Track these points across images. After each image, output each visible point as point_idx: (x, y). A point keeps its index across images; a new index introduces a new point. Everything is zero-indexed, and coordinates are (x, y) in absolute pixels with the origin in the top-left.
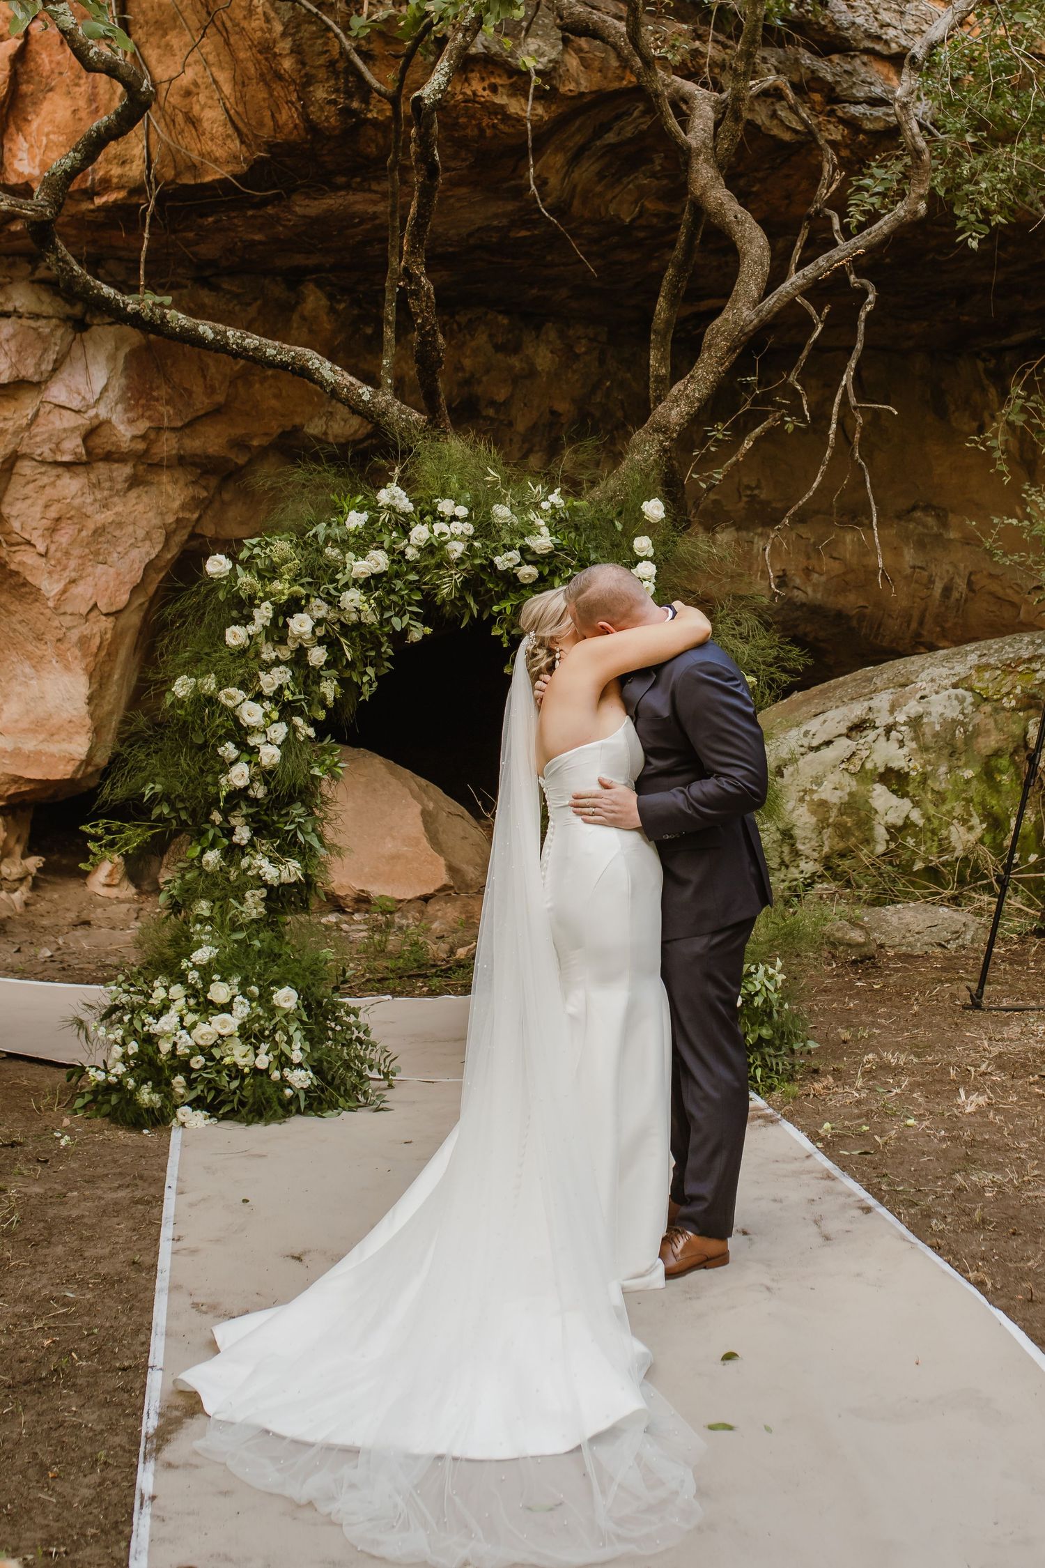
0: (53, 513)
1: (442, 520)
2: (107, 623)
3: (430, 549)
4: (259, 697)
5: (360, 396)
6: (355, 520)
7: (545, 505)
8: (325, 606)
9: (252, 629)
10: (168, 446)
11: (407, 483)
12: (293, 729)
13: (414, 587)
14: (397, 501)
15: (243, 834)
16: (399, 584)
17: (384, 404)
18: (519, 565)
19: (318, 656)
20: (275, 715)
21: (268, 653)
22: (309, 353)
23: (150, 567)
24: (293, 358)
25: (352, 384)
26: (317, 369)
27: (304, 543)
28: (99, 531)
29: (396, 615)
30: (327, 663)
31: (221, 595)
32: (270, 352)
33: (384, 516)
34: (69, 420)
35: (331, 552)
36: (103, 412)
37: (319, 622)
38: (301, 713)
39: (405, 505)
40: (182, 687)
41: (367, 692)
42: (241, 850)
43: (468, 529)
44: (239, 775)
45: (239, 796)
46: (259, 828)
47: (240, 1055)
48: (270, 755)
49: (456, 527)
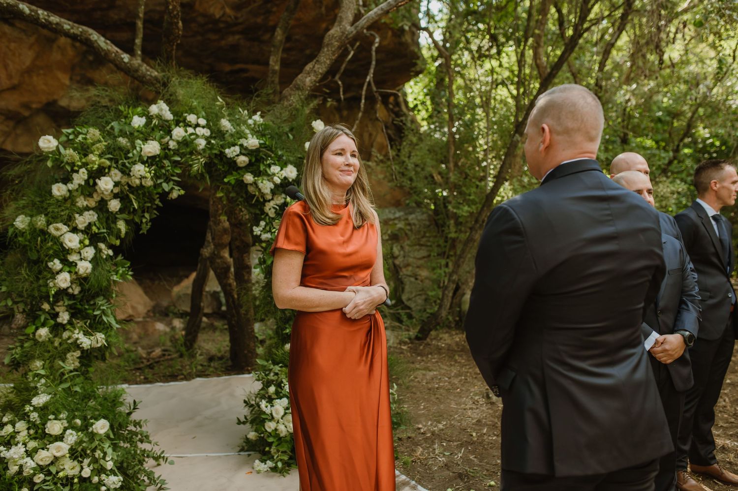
1: (190, 126)
3: (186, 143)
4: (75, 230)
5: (122, 59)
6: (138, 122)
7: (250, 122)
8: (119, 174)
9: (70, 186)
12: (98, 251)
13: (176, 164)
14: (164, 112)
15: (65, 317)
16: (166, 163)
17: (137, 65)
18: (238, 155)
19: (114, 205)
20: (87, 242)
21: (81, 202)
22: (91, 31)
24: (81, 32)
25: (117, 52)
26: (96, 41)
29: (165, 181)
30: (120, 209)
31: (49, 164)
32: (66, 27)
33: (155, 121)
35: (124, 140)
37: (117, 184)
38: (104, 240)
39: (169, 116)
40: (21, 222)
41: (145, 228)
42: (63, 327)
43: (207, 132)
44: (64, 280)
45: (62, 293)
46: (75, 313)
47: (69, 468)
48: (84, 267)
49: (200, 131)
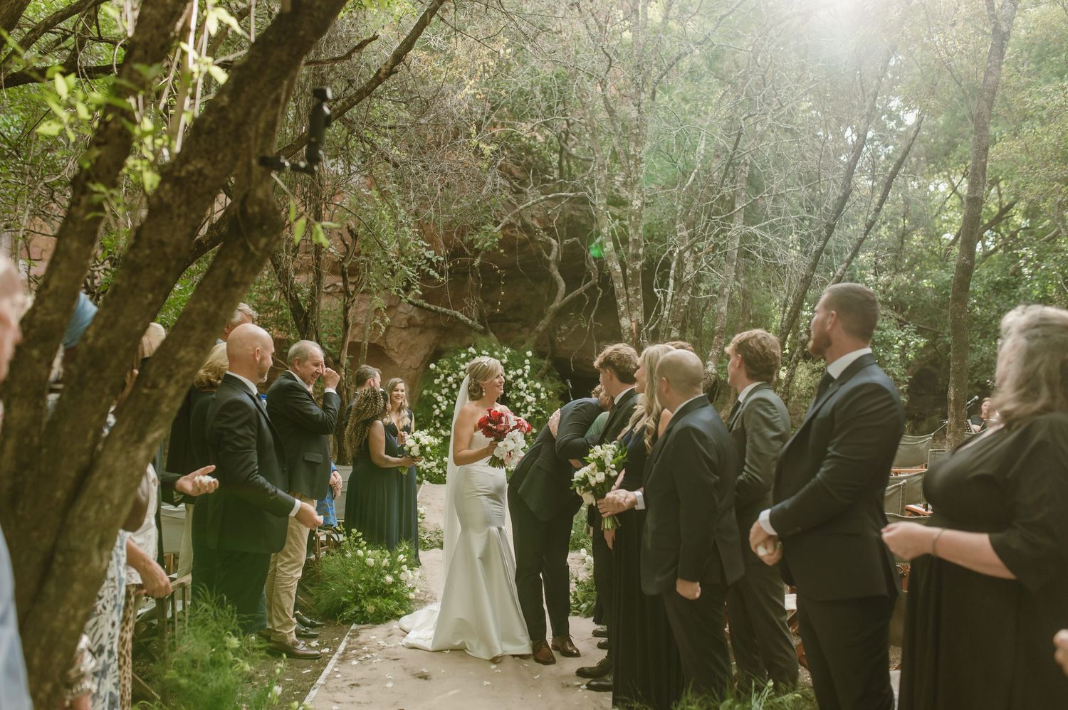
0: (399, 341)
2: (414, 372)
4: (442, 395)
6: (463, 355)
7: (506, 351)
10: (430, 322)
11: (475, 347)
14: (472, 351)
15: (438, 425)
21: (444, 385)
23: (425, 356)
27: (452, 361)
28: (412, 346)
31: (433, 372)
32: (448, 312)
33: (469, 355)
34: (403, 316)
35: (457, 363)
36: (412, 314)
37: (454, 379)
39: (474, 352)
40: (425, 392)
42: (438, 428)
44: (437, 412)
45: (437, 417)
46: (442, 424)
47: (436, 470)
48: (444, 408)
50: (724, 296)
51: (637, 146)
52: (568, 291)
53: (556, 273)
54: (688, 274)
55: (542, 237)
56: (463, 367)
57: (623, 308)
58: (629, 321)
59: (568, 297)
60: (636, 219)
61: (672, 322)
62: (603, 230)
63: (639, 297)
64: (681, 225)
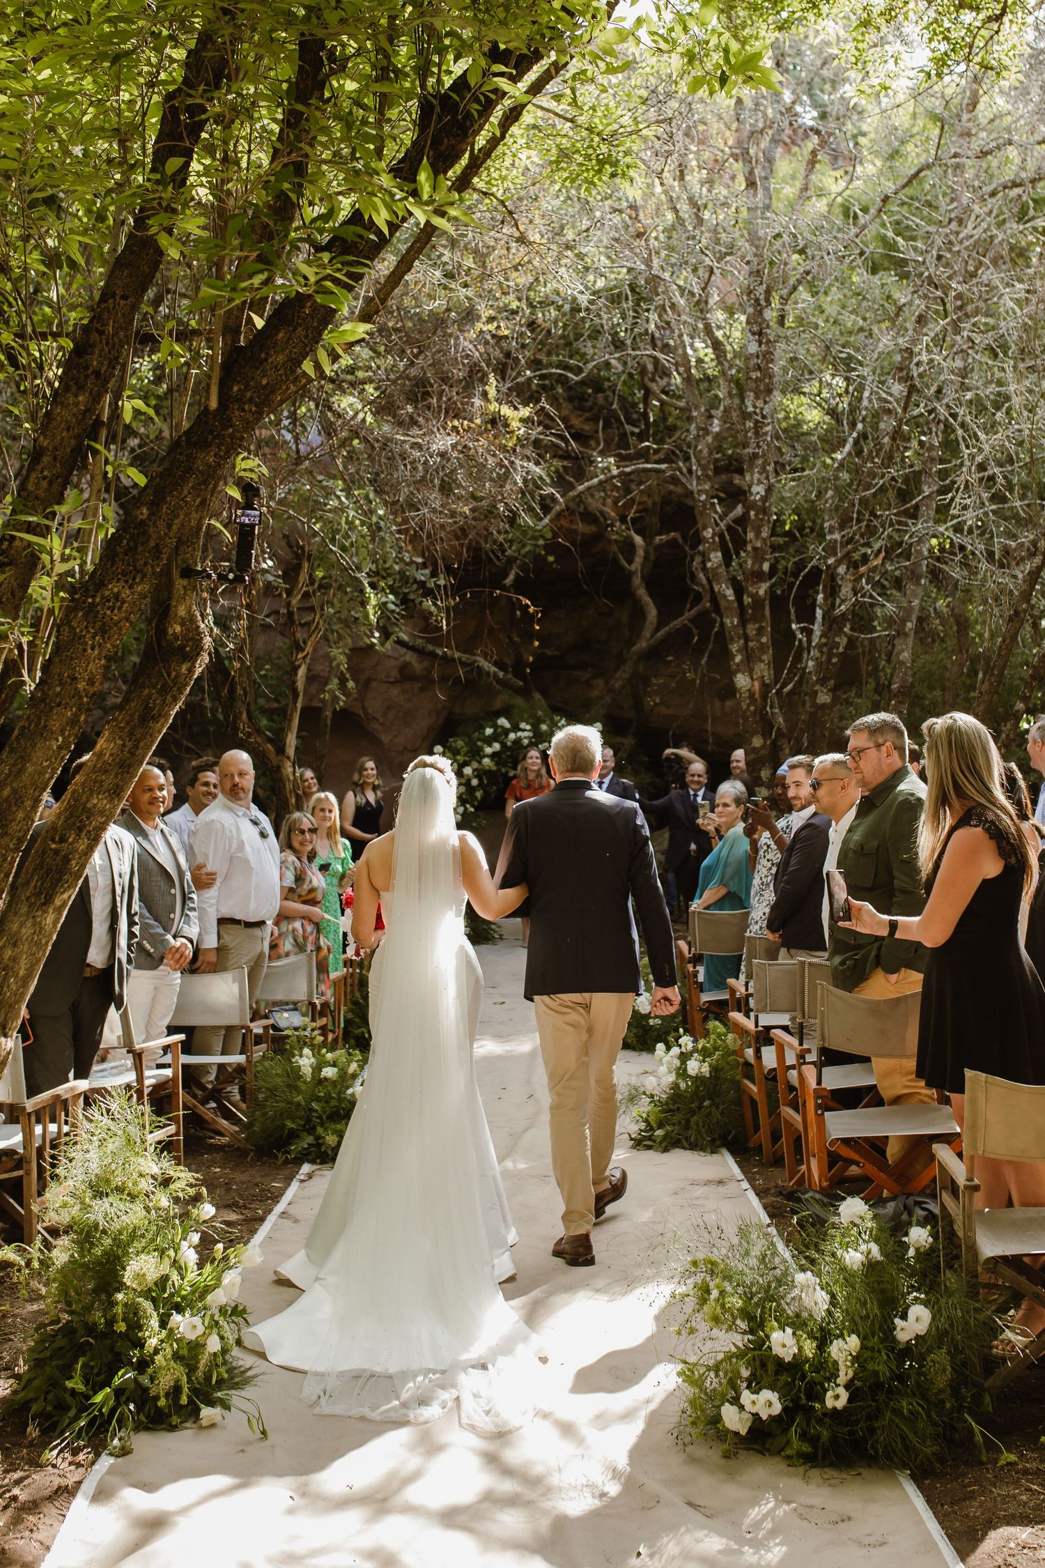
0: (386, 704)
3: (518, 742)
6: (489, 731)
10: (437, 672)
11: (509, 717)
12: (466, 809)
13: (509, 757)
14: (504, 724)
16: (504, 755)
19: (475, 782)
22: (480, 659)
23: (429, 728)
27: (470, 740)
28: (407, 713)
29: (504, 766)
30: (478, 784)
33: (499, 730)
34: (392, 663)
35: (479, 744)
36: (407, 660)
37: (474, 770)
38: (468, 803)
39: (507, 725)
41: (493, 796)
43: (531, 734)
49: (526, 734)
50: (906, 635)
51: (757, 398)
52: (660, 624)
53: (642, 593)
54: (843, 601)
55: (617, 533)
56: (488, 750)
57: (738, 659)
58: (748, 679)
59: (662, 633)
60: (756, 515)
61: (818, 680)
62: (705, 533)
63: (764, 640)
64: (832, 522)
